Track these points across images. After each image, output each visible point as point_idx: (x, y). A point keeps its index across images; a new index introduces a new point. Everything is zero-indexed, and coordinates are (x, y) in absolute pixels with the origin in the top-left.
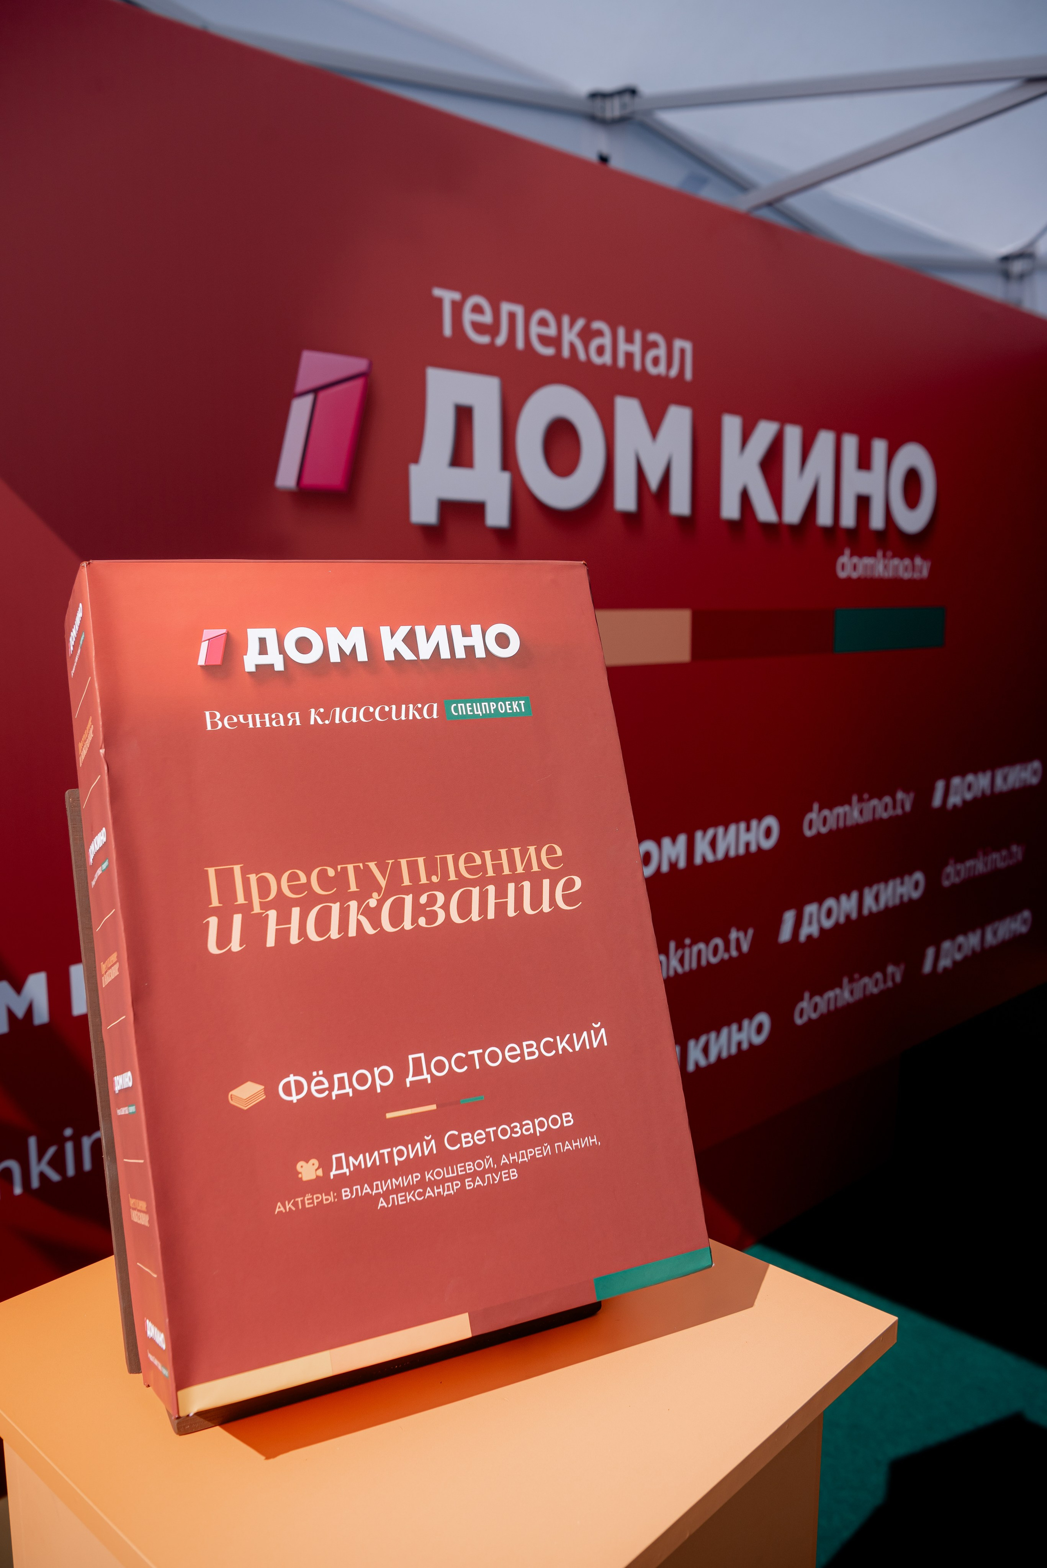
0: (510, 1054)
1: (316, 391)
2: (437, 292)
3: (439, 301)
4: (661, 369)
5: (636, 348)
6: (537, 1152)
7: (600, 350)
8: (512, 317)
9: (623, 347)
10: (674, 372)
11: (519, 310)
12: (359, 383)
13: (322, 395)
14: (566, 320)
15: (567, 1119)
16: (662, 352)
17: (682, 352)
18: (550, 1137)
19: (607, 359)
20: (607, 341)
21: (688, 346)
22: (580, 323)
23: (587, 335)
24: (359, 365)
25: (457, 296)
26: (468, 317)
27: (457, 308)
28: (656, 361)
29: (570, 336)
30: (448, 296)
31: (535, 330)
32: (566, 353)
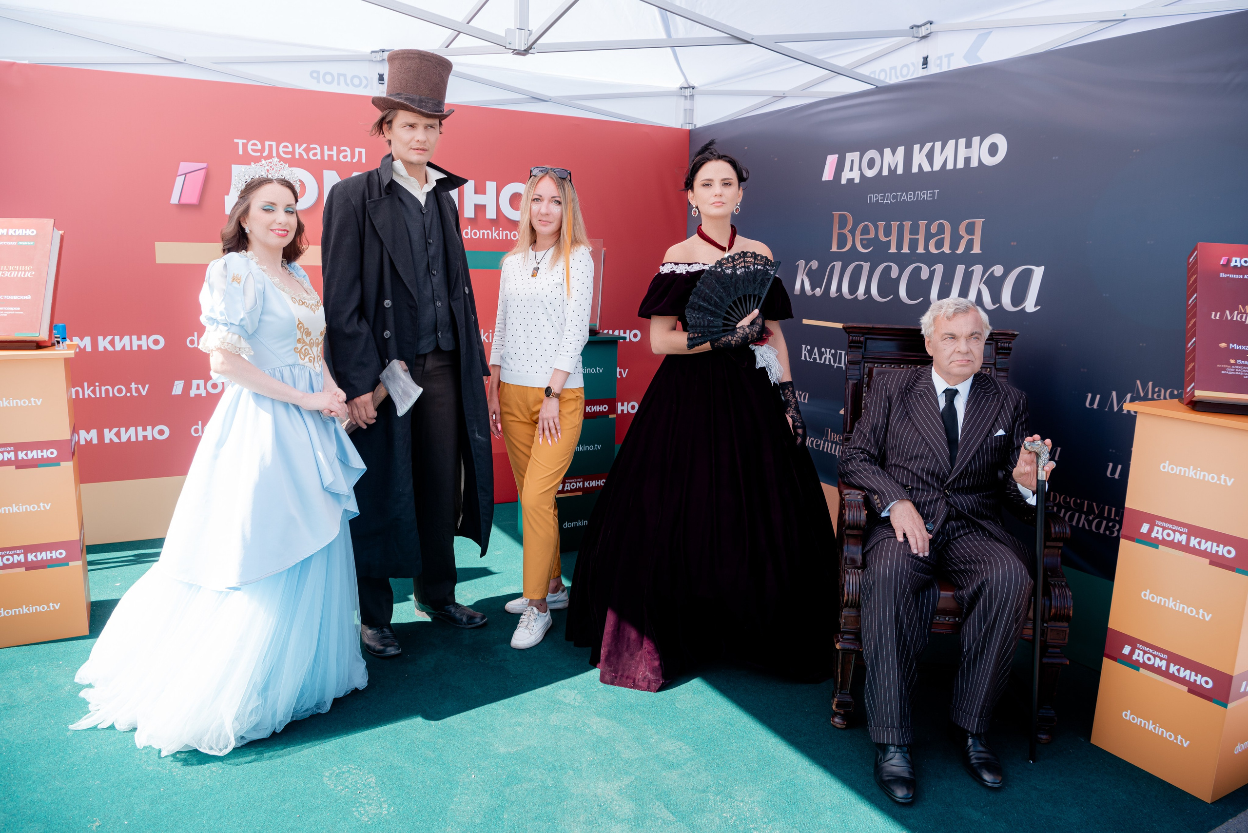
0: (11, 297)
1: (186, 174)
2: (236, 141)
3: (238, 143)
4: (349, 159)
5: (334, 153)
6: (11, 313)
7: (315, 155)
8: (270, 147)
9: (326, 153)
10: (355, 160)
11: (274, 144)
12: (203, 171)
13: (188, 175)
14: (297, 145)
15: (19, 309)
16: (349, 153)
17: (360, 153)
18: (14, 311)
19: (319, 157)
20: (319, 151)
21: (363, 151)
22: (304, 146)
23: (307, 150)
24: (204, 165)
25: (245, 141)
26: (250, 147)
27: (245, 146)
28: (345, 157)
29: (297, 151)
30: (241, 142)
31: (281, 149)
32: (297, 156)
